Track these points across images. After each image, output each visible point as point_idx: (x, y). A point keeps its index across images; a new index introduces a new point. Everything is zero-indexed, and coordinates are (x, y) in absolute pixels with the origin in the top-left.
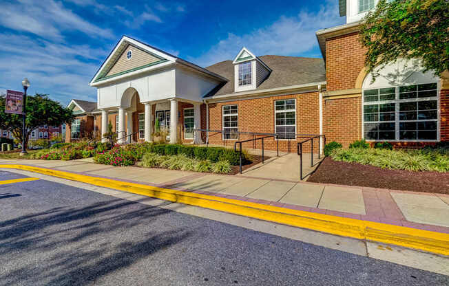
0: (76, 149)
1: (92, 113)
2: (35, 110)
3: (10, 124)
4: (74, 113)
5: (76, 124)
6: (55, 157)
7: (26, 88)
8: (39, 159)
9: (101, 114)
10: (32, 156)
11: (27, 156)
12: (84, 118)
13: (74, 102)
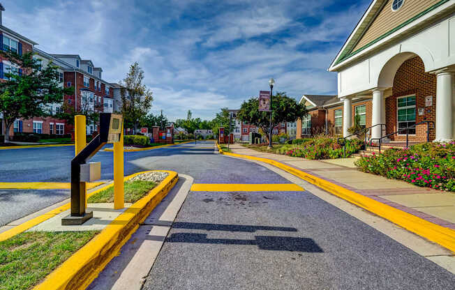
0: (321, 146)
1: (324, 106)
2: (278, 107)
3: (262, 121)
4: (307, 108)
5: (307, 120)
6: (299, 154)
7: (272, 87)
8: (283, 154)
9: (342, 104)
10: (277, 151)
11: (273, 151)
12: (316, 112)
13: (305, 98)
